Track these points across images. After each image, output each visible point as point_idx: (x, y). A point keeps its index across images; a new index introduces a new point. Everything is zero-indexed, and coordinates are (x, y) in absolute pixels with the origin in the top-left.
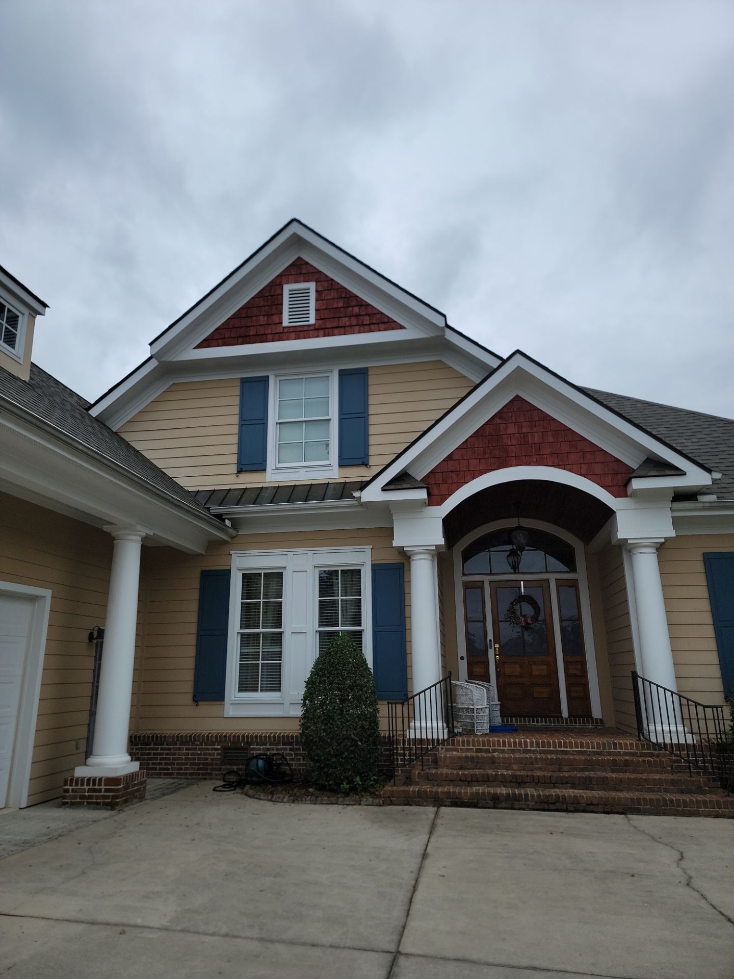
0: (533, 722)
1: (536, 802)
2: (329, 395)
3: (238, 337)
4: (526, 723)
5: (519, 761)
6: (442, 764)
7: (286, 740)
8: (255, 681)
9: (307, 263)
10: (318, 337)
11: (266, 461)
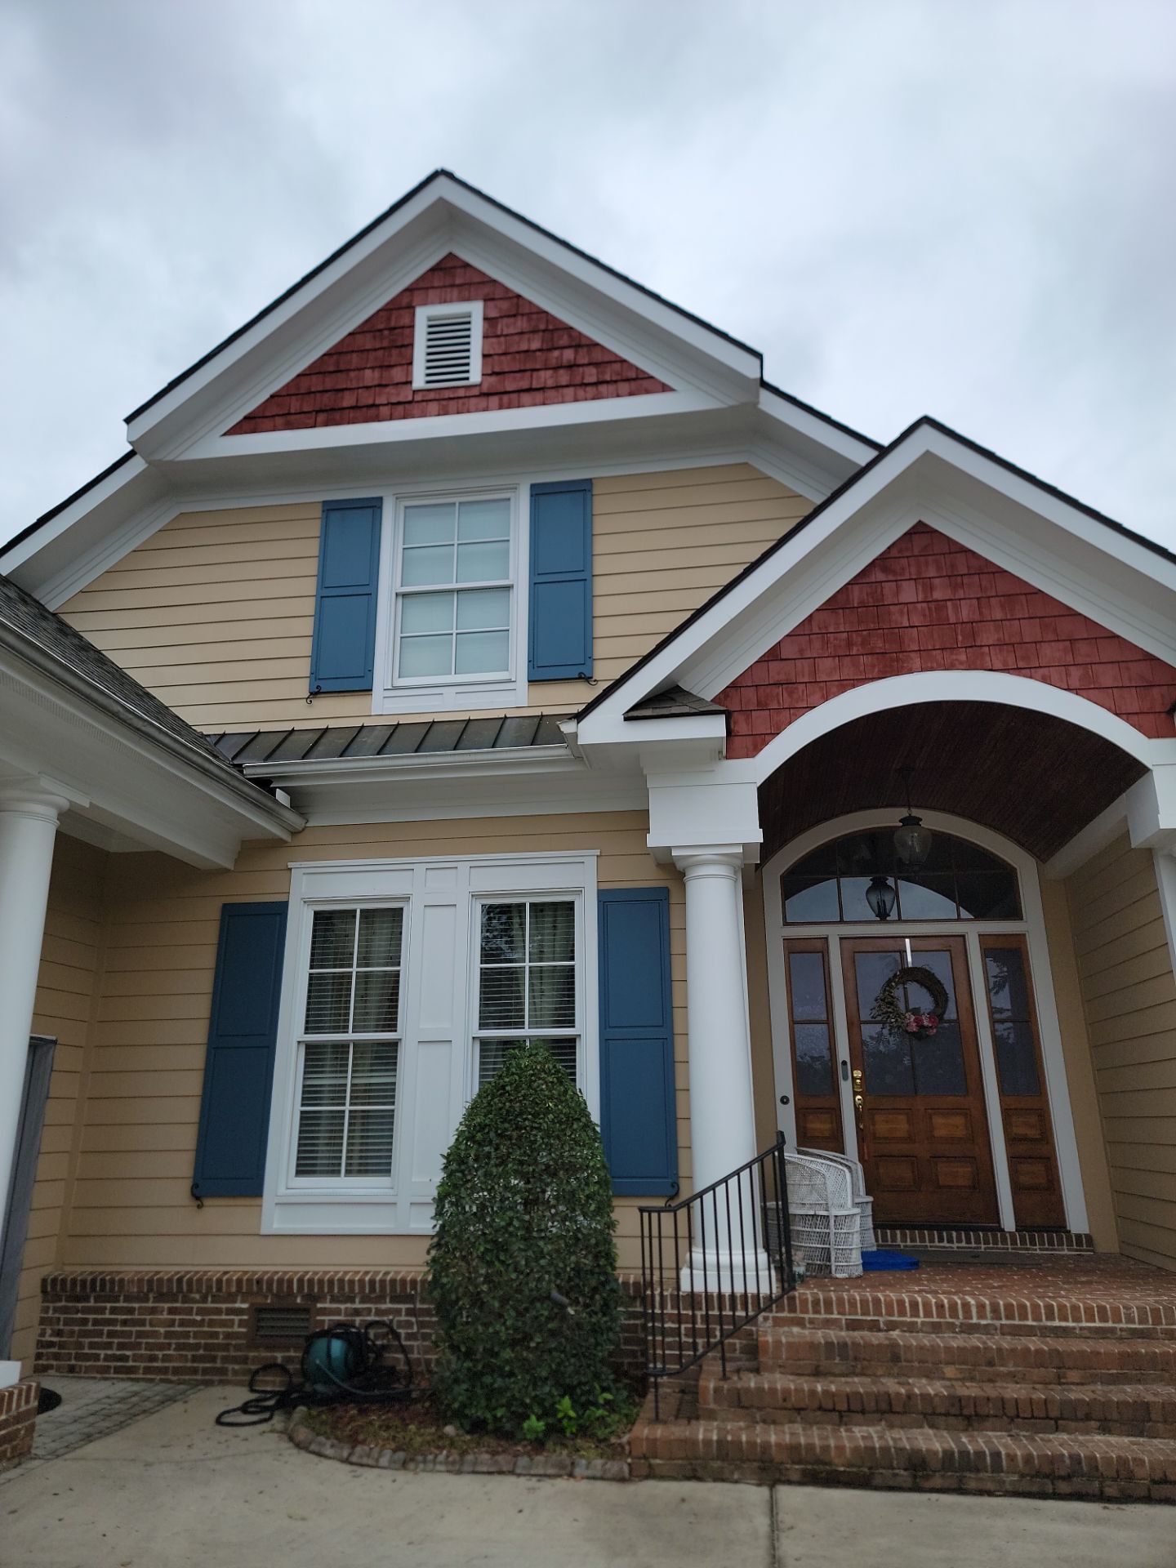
0: (941, 1240)
1: (1022, 1476)
2: (509, 536)
3: (317, 412)
4: (925, 1242)
5: (960, 1357)
6: (770, 1362)
7: (399, 1290)
8: (334, 1151)
9: (467, 266)
10: (486, 409)
11: (371, 671)
